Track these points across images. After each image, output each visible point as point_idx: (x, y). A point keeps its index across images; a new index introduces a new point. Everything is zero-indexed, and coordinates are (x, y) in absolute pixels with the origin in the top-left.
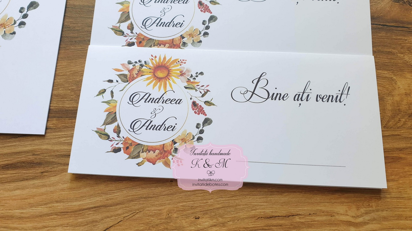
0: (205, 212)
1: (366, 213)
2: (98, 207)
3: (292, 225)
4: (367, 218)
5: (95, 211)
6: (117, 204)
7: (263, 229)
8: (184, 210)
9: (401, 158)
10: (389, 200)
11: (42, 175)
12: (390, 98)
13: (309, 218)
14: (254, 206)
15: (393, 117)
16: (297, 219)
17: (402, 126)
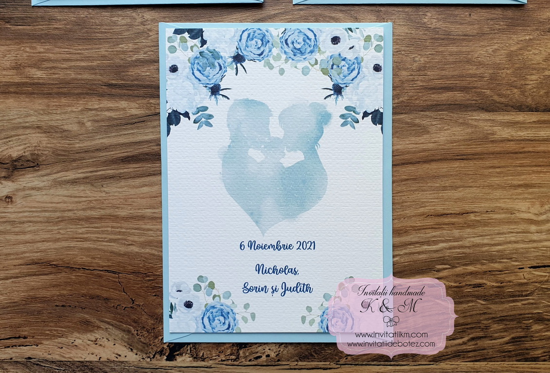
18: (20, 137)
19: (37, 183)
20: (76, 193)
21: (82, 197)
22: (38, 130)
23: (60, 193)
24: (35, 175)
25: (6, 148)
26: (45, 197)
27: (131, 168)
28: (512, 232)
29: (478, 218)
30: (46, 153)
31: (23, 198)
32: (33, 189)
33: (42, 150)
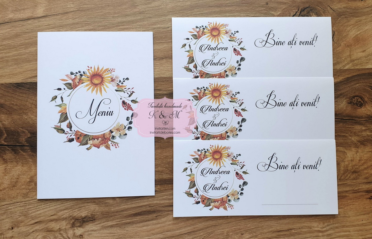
0: (246, 231)
1: (328, 226)
2: (190, 232)
3: (290, 234)
4: (328, 228)
5: (188, 234)
6: (200, 230)
7: (276, 237)
8: (235, 231)
9: (346, 196)
10: (339, 218)
11: (156, 218)
12: (342, 163)
13: (299, 230)
14: (271, 226)
15: (344, 174)
16: (293, 231)
17: (348, 178)
18: (86, 207)
19: (94, 228)
20: (113, 231)
21: (116, 233)
22: (94, 203)
23: (105, 232)
24: (93, 224)
25: (79, 212)
26: (98, 234)
27: (138, 218)
28: (311, 237)
29: (296, 232)
30: (98, 213)
31: (88, 235)
32: (92, 231)
33: (96, 213)
